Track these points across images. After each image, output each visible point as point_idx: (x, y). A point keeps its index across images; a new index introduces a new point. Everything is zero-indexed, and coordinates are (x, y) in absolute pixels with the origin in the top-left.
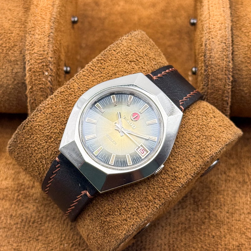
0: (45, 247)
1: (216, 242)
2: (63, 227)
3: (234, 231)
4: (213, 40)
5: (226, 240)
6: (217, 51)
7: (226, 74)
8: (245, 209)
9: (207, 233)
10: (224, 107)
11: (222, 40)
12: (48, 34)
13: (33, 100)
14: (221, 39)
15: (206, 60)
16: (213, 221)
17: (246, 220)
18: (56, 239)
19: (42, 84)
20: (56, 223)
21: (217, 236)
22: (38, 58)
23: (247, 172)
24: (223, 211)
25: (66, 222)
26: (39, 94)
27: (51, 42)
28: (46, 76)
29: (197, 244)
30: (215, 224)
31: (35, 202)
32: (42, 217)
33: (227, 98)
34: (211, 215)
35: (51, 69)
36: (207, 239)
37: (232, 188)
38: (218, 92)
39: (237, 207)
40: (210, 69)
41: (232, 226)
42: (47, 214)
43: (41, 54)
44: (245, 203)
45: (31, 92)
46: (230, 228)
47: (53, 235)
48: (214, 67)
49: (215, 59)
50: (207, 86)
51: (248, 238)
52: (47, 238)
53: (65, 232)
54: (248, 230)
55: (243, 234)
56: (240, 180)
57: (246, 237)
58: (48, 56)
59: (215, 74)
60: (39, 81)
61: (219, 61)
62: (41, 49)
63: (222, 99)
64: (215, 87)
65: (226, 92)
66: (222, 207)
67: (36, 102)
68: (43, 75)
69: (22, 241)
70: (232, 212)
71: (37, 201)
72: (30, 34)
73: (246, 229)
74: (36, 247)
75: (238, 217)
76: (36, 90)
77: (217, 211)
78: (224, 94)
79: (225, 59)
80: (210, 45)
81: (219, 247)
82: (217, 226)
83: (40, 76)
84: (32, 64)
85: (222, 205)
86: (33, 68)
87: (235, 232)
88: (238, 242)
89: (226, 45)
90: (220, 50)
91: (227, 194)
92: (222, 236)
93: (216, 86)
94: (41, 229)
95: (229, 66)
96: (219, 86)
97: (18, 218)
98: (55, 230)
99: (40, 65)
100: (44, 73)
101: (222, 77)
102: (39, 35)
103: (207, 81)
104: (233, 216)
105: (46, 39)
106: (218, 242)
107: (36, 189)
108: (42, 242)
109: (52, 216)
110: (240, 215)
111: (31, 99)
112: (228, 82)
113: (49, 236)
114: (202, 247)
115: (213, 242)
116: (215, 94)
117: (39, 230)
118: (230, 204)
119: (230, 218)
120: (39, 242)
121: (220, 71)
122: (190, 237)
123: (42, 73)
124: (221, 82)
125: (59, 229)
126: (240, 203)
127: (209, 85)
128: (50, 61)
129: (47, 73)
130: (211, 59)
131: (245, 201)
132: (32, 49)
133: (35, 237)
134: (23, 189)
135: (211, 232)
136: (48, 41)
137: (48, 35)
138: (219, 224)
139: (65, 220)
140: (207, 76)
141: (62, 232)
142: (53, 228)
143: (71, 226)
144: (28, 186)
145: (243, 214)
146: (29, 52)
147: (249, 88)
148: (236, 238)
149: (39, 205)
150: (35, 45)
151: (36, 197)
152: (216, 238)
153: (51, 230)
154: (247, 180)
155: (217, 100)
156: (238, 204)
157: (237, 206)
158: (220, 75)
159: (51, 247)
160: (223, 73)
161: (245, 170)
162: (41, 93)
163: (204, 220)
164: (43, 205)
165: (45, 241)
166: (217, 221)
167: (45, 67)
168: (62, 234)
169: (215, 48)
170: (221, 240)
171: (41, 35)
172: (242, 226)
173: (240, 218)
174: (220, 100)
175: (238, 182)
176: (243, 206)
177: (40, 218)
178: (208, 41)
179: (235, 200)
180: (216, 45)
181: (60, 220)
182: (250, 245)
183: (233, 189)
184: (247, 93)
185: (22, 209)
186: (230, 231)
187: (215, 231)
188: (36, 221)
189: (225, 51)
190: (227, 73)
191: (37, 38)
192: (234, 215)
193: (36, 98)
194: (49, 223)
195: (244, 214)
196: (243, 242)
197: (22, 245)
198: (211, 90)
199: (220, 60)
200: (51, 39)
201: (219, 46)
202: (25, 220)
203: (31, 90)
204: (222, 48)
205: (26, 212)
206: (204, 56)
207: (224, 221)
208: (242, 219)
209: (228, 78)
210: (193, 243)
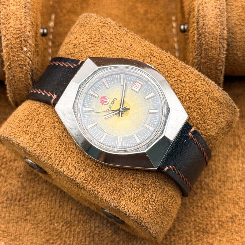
0: (35, 228)
1: (209, 214)
2: (51, 204)
3: (226, 202)
4: (206, 5)
5: (219, 212)
6: (211, 18)
7: (220, 43)
8: (237, 177)
9: (199, 204)
10: (218, 76)
11: (216, 6)
12: (24, 4)
13: (11, 76)
14: (215, 4)
15: (199, 28)
16: (205, 191)
17: (239, 188)
18: (45, 219)
19: (21, 60)
20: (44, 201)
21: (210, 207)
22: (15, 32)
23: (237, 134)
24: (215, 179)
25: (53, 199)
26: (18, 70)
27: (28, 13)
28: (25, 51)
29: (190, 217)
30: (207, 195)
31: (19, 177)
32: (28, 194)
33: (221, 67)
34: (203, 184)
35: (30, 45)
36: (200, 211)
37: (223, 153)
38: (212, 61)
39: (229, 175)
40: (203, 37)
41: (225, 195)
42: (33, 191)
43: (18, 28)
44: (236, 170)
45: (9, 69)
46: (223, 198)
47: (42, 213)
48: (208, 35)
49: (208, 26)
50: (200, 55)
51: (241, 208)
52: (35, 217)
53: (54, 209)
54: (240, 200)
55: (236, 204)
56: (231, 143)
57: (239, 208)
58: (25, 29)
59: (209, 42)
60: (18, 58)
61: (212, 28)
62: (18, 22)
63: (216, 68)
64: (208, 56)
65: (220, 61)
66: (214, 175)
67: (15, 78)
68: (22, 51)
69: (9, 221)
70: (224, 180)
71: (21, 176)
72: (4, 5)
73: (239, 199)
74: (25, 228)
75: (230, 185)
76: (14, 67)
77: (209, 180)
78: (218, 63)
79: (220, 26)
80: (203, 11)
81: (213, 220)
82: (209, 197)
83: (18, 52)
84: (9, 39)
85: (214, 172)
86: (10, 44)
87: (228, 202)
88: (231, 213)
89: (220, 11)
90: (213, 16)
91: (218, 160)
92: (215, 208)
93: (210, 55)
94: (29, 208)
95: (223, 33)
96: (213, 55)
97: (3, 197)
98: (43, 208)
99: (18, 40)
100: (22, 49)
101: (217, 46)
102: (14, 5)
103: (200, 51)
104: (225, 185)
105: (22, 11)
106: (211, 214)
107: (19, 163)
108: (31, 222)
109: (39, 192)
110: (233, 183)
111: (10, 76)
112: (223, 51)
113: (38, 215)
114: (195, 220)
115: (206, 215)
116: (208, 63)
117: (27, 208)
118: (221, 171)
119: (222, 187)
120: (27, 222)
121: (214, 39)
122: (183, 210)
123: (20, 49)
124: (215, 51)
125: (47, 207)
126: (232, 169)
127: (202, 54)
128: (28, 35)
129: (25, 49)
130: (204, 27)
131: (237, 167)
132: (8, 22)
133: (23, 217)
134: (5, 163)
135: (204, 203)
136: (25, 13)
137: (24, 6)
138: (211, 194)
139: (52, 197)
140: (201, 45)
141: (51, 210)
142: (40, 206)
143: (59, 203)
144: (10, 159)
145: (235, 182)
146: (4, 26)
147: (243, 52)
148: (229, 208)
149: (23, 180)
150: (11, 18)
151: (19, 171)
152: (209, 210)
153: (39, 208)
154: (239, 143)
155: (211, 69)
156: (230, 171)
157: (229, 173)
158: (214, 44)
159: (41, 227)
160: (217, 41)
161: (236, 132)
162: (20, 70)
163: (195, 190)
164: (28, 180)
165: (34, 221)
166: (209, 191)
167: (23, 42)
168: (51, 213)
169: (209, 15)
170: (214, 212)
171: (17, 5)
172: (234, 195)
173: (233, 186)
174: (214, 69)
175: (229, 146)
176: (236, 173)
177: (26, 195)
178: (201, 7)
179: (227, 166)
180: (209, 11)
181: (48, 196)
182: (243, 216)
183: (224, 155)
184: (240, 57)
185: (6, 186)
186: (223, 201)
187: (208, 203)
188: (23, 199)
189: (220, 18)
190: (222, 42)
191: (12, 10)
192: (226, 183)
193: (14, 74)
194: (36, 201)
195: (237, 182)
196: (236, 213)
197: (10, 226)
198: (204, 59)
199: (214, 28)
200: (28, 11)
201: (213, 12)
202: (11, 198)
203: (9, 67)
204: (216, 14)
205: (11, 189)
206: (197, 24)
207: (216, 191)
208: (235, 188)
209: (223, 46)
210: (186, 217)
